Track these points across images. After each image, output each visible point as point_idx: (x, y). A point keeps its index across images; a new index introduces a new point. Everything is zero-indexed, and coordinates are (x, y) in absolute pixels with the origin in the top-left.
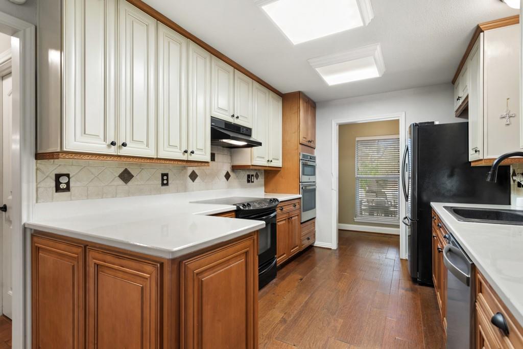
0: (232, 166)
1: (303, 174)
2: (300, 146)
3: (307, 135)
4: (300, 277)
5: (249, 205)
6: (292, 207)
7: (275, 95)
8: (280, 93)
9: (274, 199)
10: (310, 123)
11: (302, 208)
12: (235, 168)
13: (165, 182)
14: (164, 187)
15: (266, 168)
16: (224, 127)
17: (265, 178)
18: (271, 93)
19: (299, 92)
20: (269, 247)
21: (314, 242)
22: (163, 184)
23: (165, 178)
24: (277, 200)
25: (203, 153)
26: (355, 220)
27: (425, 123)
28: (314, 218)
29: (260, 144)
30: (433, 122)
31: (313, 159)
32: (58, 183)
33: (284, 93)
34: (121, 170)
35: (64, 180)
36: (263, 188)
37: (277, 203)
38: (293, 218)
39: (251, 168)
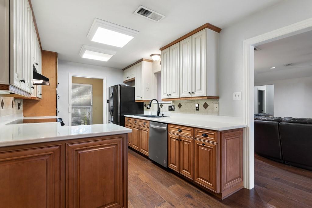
8: (42, 49)
17: (23, 106)
19: (56, 53)
36: (23, 113)
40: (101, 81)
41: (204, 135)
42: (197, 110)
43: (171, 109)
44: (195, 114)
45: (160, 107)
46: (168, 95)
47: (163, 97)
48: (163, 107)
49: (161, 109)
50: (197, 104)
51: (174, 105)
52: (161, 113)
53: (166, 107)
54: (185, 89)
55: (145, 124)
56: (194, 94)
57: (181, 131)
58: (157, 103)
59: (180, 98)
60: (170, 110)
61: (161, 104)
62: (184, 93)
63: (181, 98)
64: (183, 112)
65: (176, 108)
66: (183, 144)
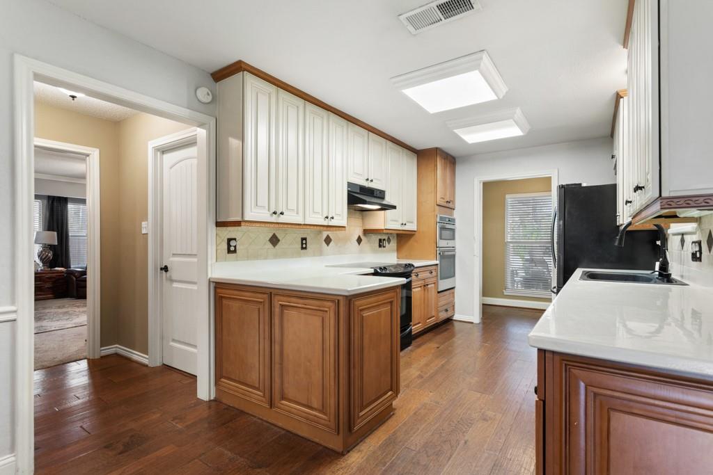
0: (364, 230)
1: (441, 238)
2: (438, 207)
3: (445, 195)
4: (437, 345)
5: (385, 268)
6: (428, 274)
7: (409, 152)
8: (415, 149)
9: (409, 264)
10: (448, 181)
11: (439, 275)
12: (367, 232)
13: (304, 246)
14: (304, 251)
15: (398, 232)
16: (358, 191)
17: (398, 243)
18: (405, 150)
19: (437, 148)
20: (404, 312)
21: (453, 316)
22: (302, 248)
23: (304, 242)
24: (413, 265)
25: (340, 218)
26: (505, 294)
27: (572, 185)
28: (453, 288)
29: (394, 207)
30: (580, 184)
31: (452, 221)
32: (229, 246)
33: (418, 149)
34: (271, 235)
35: (233, 243)
36: (395, 254)
37: (412, 268)
38: (429, 286)
39: (385, 231)
48: (685, 246)
51: (700, 237)
53: (688, 247)
60: (693, 257)
61: (683, 235)
65: (705, 250)
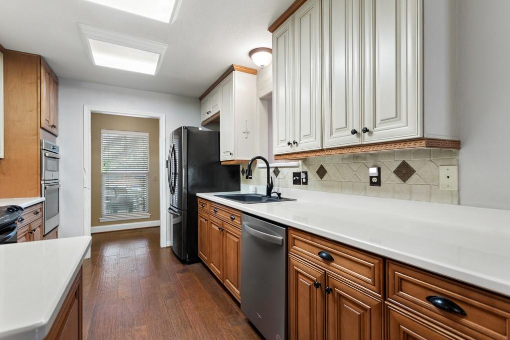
1: (46, 170)
2: (41, 131)
3: (50, 117)
8: (2, 47)
9: (15, 207)
10: (52, 101)
11: (45, 215)
19: (39, 57)
24: (20, 207)
28: (57, 227)
31: (56, 149)
33: (6, 48)
37: (20, 211)
40: (155, 122)
41: (440, 302)
42: (372, 183)
43: (298, 179)
44: (365, 195)
45: (272, 174)
46: (289, 144)
47: (277, 150)
48: (280, 175)
49: (276, 181)
50: (374, 166)
51: (306, 169)
52: (275, 189)
53: (286, 175)
54: (339, 122)
55: (233, 219)
56: (371, 133)
57: (329, 259)
58: (265, 165)
59: (322, 150)
60: (296, 182)
61: (276, 168)
62: (335, 135)
63: (328, 149)
64: (329, 188)
65: (313, 177)
66: (340, 309)
